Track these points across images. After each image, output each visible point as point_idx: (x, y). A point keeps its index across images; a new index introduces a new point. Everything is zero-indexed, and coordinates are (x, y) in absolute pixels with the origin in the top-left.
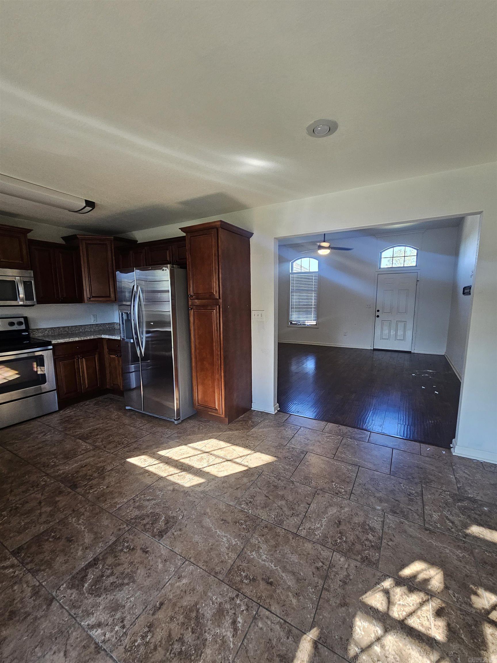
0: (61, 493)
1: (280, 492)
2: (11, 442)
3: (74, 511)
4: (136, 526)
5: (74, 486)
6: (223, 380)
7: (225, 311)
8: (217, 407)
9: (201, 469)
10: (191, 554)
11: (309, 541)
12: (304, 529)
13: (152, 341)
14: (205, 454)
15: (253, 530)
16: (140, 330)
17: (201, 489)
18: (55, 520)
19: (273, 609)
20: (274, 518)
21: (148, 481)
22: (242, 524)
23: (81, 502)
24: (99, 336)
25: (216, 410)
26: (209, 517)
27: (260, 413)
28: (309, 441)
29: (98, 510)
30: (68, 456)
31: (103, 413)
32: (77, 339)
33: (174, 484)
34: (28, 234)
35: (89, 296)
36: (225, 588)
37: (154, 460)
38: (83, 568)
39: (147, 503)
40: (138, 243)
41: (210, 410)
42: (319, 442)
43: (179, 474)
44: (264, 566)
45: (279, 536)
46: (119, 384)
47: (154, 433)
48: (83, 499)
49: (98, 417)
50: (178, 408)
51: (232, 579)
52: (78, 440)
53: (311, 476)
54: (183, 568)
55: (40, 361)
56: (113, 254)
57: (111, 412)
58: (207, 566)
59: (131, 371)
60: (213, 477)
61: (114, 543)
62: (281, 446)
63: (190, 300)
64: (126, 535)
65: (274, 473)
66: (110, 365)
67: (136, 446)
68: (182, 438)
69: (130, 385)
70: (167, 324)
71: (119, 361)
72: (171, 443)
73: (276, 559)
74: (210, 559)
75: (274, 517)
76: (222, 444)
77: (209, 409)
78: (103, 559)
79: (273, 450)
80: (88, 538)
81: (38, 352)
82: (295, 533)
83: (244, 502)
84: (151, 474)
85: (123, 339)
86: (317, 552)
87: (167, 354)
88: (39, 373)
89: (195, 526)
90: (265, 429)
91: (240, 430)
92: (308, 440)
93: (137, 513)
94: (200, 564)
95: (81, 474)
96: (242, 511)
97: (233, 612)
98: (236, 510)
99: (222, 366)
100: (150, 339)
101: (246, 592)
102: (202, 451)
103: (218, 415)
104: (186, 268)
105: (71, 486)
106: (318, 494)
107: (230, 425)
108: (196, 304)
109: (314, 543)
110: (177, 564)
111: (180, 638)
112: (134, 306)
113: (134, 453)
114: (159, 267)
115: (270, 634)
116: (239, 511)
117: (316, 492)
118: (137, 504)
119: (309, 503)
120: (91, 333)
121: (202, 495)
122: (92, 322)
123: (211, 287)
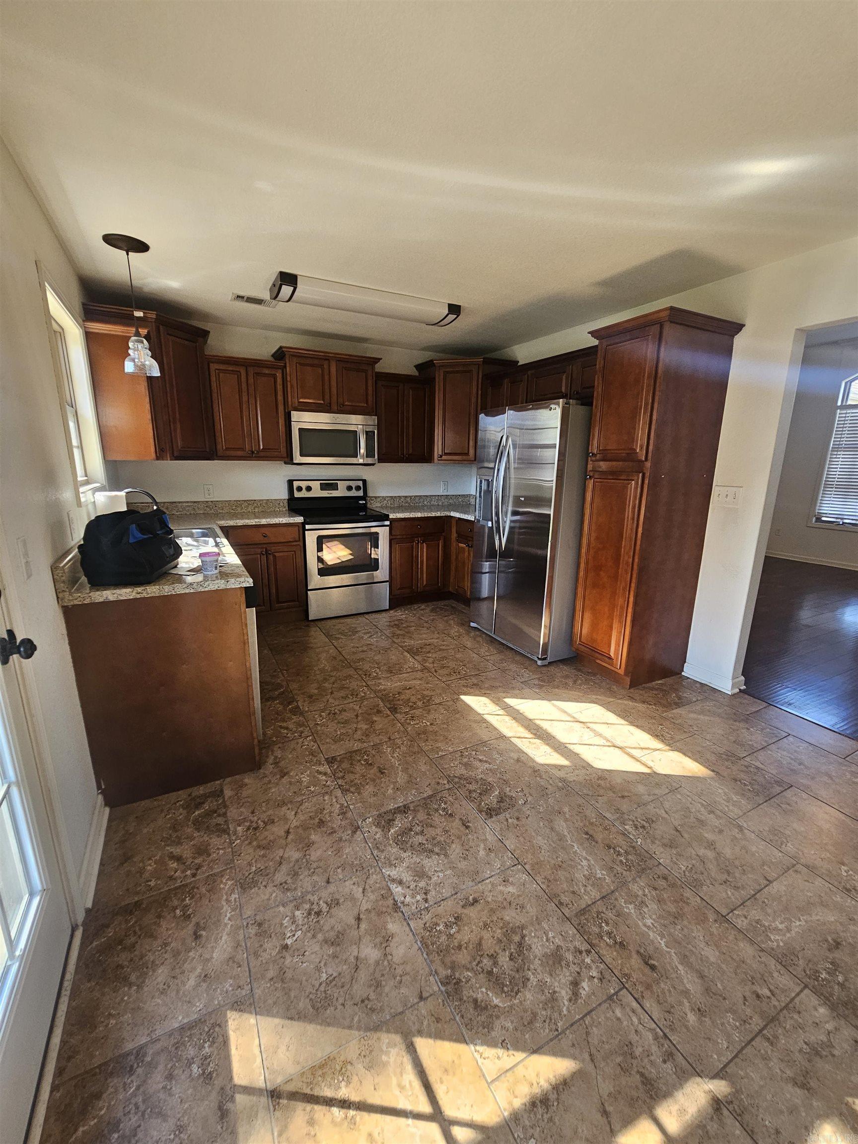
0: (379, 712)
1: (707, 833)
2: (337, 636)
3: (390, 738)
4: (459, 787)
5: (394, 710)
6: (630, 610)
7: (654, 485)
8: (612, 654)
9: (567, 745)
10: (527, 858)
11: (752, 942)
12: (746, 918)
13: (520, 528)
14: (578, 723)
15: (638, 872)
16: (504, 509)
17: (561, 774)
18: (370, 742)
19: (647, 1004)
20: (684, 872)
21: (484, 735)
22: (619, 854)
23: (398, 732)
24: (448, 514)
25: (610, 658)
26: (566, 820)
27: (698, 685)
28: (802, 767)
29: (416, 749)
30: (393, 670)
31: (441, 626)
32: (419, 515)
33: (520, 751)
34: (377, 366)
35: (440, 453)
36: (572, 931)
37: (498, 708)
38: (391, 810)
39: (478, 764)
40: (519, 364)
41: (600, 657)
42: (830, 777)
43: (531, 740)
44: (644, 935)
45: (688, 904)
46: (466, 588)
47: (504, 671)
48: (402, 729)
49: (432, 629)
50: (546, 640)
51: (584, 924)
52: (406, 654)
53: (788, 832)
54: (513, 871)
55: (374, 539)
56: (480, 387)
57: (450, 625)
58: (548, 886)
59: (484, 571)
60: (584, 765)
61: (430, 797)
62: (731, 757)
63: (590, 462)
64: (445, 794)
65: (702, 797)
66: (457, 557)
67: (476, 682)
68: (544, 688)
69: (480, 592)
70: (546, 502)
71: (469, 553)
72: (527, 691)
73: (670, 934)
74: (556, 880)
75: (684, 868)
76: (611, 717)
77: (597, 655)
78: (414, 810)
79: (713, 758)
80: (401, 778)
81: (374, 527)
82: (724, 914)
83: (631, 823)
84: (489, 726)
85: (479, 521)
86: (765, 969)
87: (540, 552)
88: (373, 556)
89: (542, 824)
90: (702, 717)
91: (650, 704)
92: (800, 764)
93: (462, 771)
94: (539, 879)
95: (403, 697)
96: (624, 834)
97: (578, 969)
98: (613, 829)
99: (633, 585)
100: (517, 525)
101: (604, 955)
102: (574, 718)
103: (613, 669)
104: (591, 404)
105: (391, 708)
106: (796, 871)
107: (632, 690)
108: (601, 470)
109: (762, 950)
110: (505, 862)
111: (492, 955)
112: (498, 470)
113: (472, 690)
114: (545, 403)
115: (634, 1038)
116: (618, 832)
117: (794, 866)
118: (465, 760)
119: (769, 878)
120: (438, 508)
121: (560, 784)
122: (441, 491)
123: (632, 439)
